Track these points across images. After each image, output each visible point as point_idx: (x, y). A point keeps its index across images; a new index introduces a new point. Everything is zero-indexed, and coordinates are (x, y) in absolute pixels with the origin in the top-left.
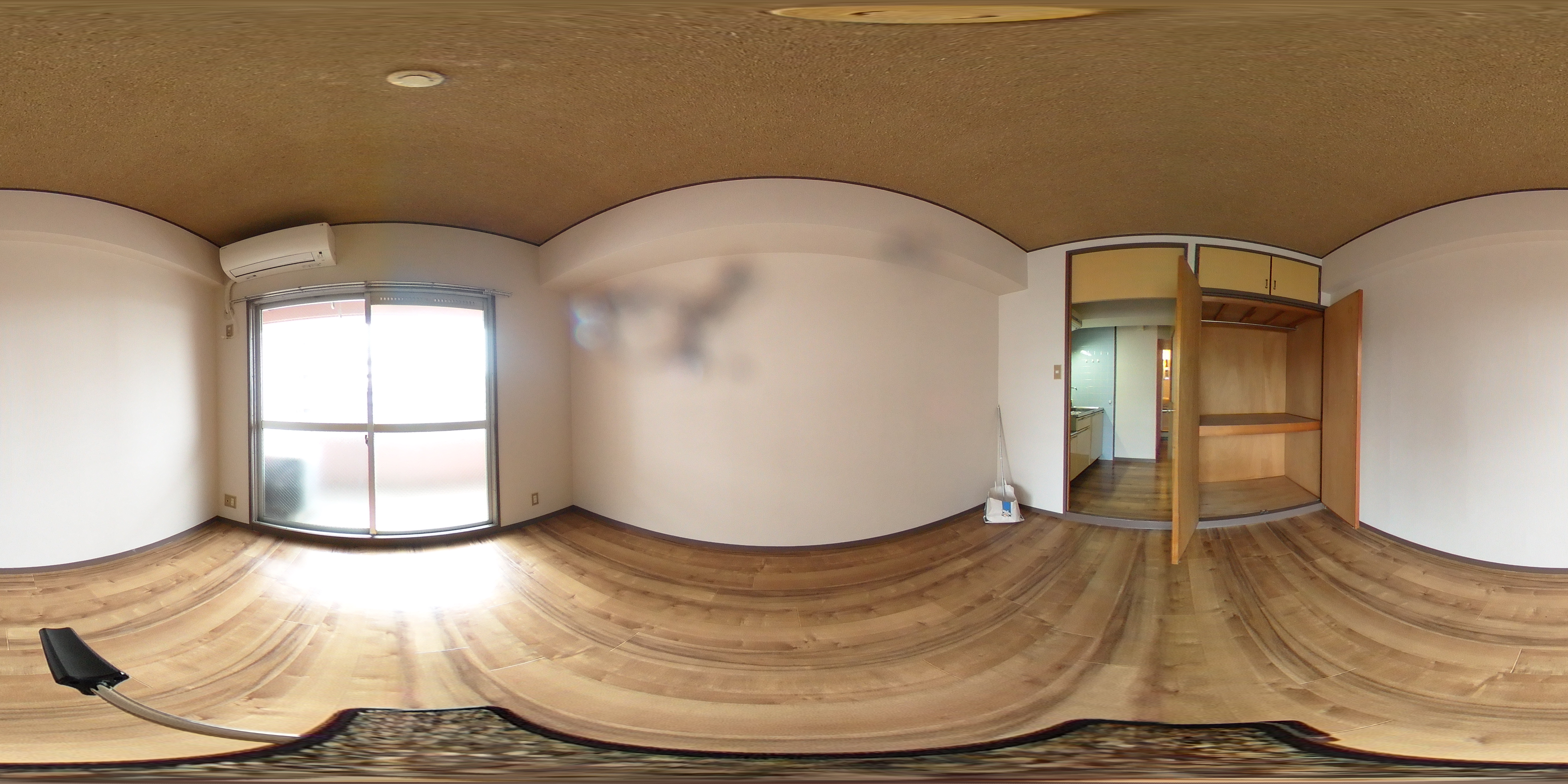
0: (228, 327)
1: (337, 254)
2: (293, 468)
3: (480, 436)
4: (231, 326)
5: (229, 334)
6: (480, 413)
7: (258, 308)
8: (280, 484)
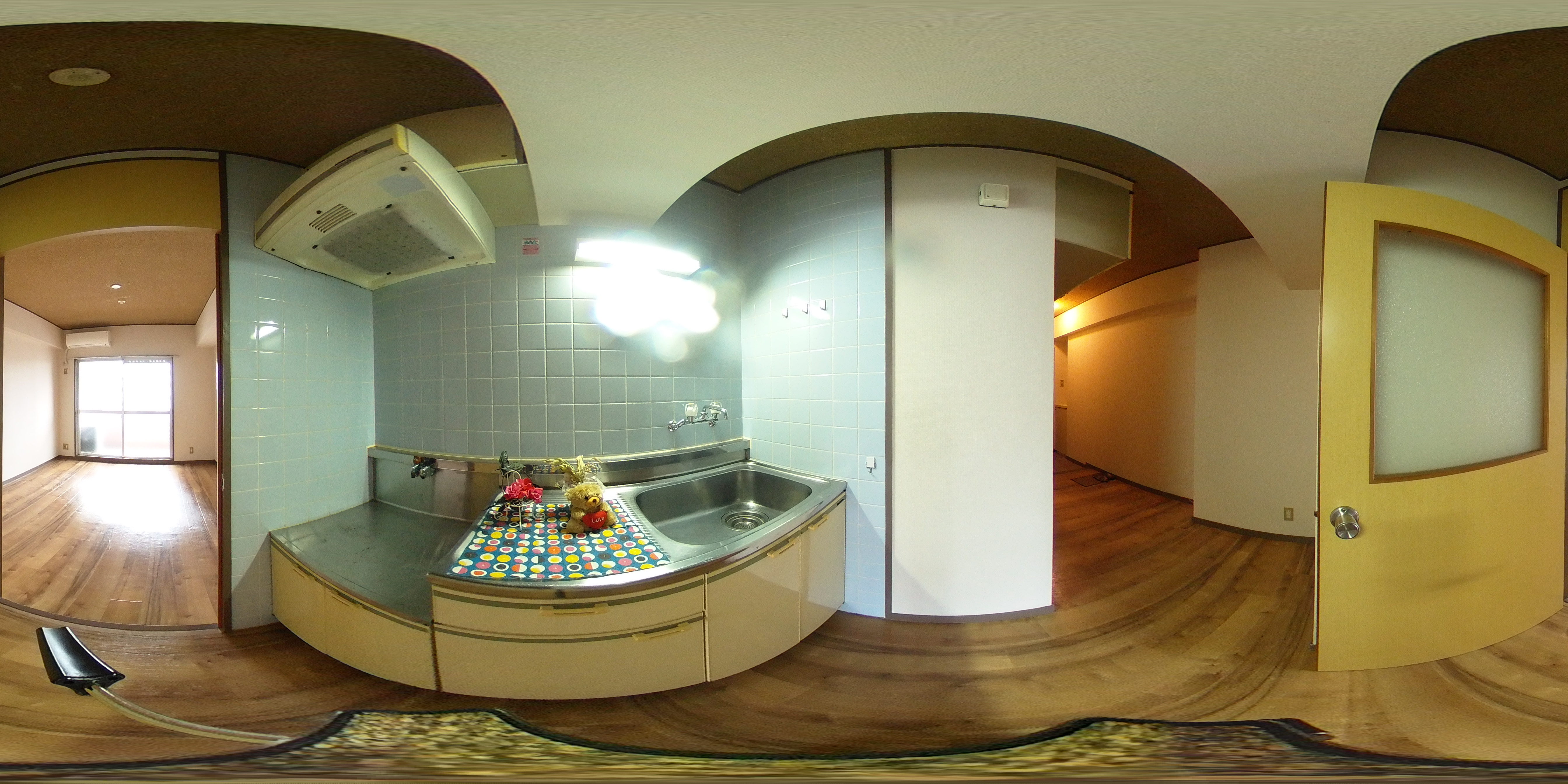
0: (65, 369)
1: (111, 342)
2: (91, 430)
3: (168, 418)
4: (67, 369)
5: (66, 373)
6: (168, 408)
7: (78, 362)
8: (86, 439)
